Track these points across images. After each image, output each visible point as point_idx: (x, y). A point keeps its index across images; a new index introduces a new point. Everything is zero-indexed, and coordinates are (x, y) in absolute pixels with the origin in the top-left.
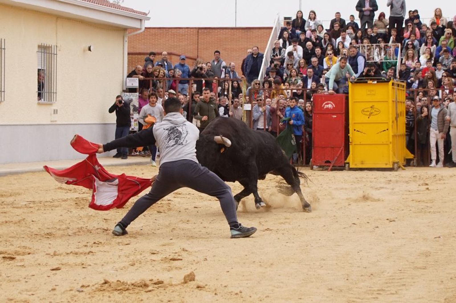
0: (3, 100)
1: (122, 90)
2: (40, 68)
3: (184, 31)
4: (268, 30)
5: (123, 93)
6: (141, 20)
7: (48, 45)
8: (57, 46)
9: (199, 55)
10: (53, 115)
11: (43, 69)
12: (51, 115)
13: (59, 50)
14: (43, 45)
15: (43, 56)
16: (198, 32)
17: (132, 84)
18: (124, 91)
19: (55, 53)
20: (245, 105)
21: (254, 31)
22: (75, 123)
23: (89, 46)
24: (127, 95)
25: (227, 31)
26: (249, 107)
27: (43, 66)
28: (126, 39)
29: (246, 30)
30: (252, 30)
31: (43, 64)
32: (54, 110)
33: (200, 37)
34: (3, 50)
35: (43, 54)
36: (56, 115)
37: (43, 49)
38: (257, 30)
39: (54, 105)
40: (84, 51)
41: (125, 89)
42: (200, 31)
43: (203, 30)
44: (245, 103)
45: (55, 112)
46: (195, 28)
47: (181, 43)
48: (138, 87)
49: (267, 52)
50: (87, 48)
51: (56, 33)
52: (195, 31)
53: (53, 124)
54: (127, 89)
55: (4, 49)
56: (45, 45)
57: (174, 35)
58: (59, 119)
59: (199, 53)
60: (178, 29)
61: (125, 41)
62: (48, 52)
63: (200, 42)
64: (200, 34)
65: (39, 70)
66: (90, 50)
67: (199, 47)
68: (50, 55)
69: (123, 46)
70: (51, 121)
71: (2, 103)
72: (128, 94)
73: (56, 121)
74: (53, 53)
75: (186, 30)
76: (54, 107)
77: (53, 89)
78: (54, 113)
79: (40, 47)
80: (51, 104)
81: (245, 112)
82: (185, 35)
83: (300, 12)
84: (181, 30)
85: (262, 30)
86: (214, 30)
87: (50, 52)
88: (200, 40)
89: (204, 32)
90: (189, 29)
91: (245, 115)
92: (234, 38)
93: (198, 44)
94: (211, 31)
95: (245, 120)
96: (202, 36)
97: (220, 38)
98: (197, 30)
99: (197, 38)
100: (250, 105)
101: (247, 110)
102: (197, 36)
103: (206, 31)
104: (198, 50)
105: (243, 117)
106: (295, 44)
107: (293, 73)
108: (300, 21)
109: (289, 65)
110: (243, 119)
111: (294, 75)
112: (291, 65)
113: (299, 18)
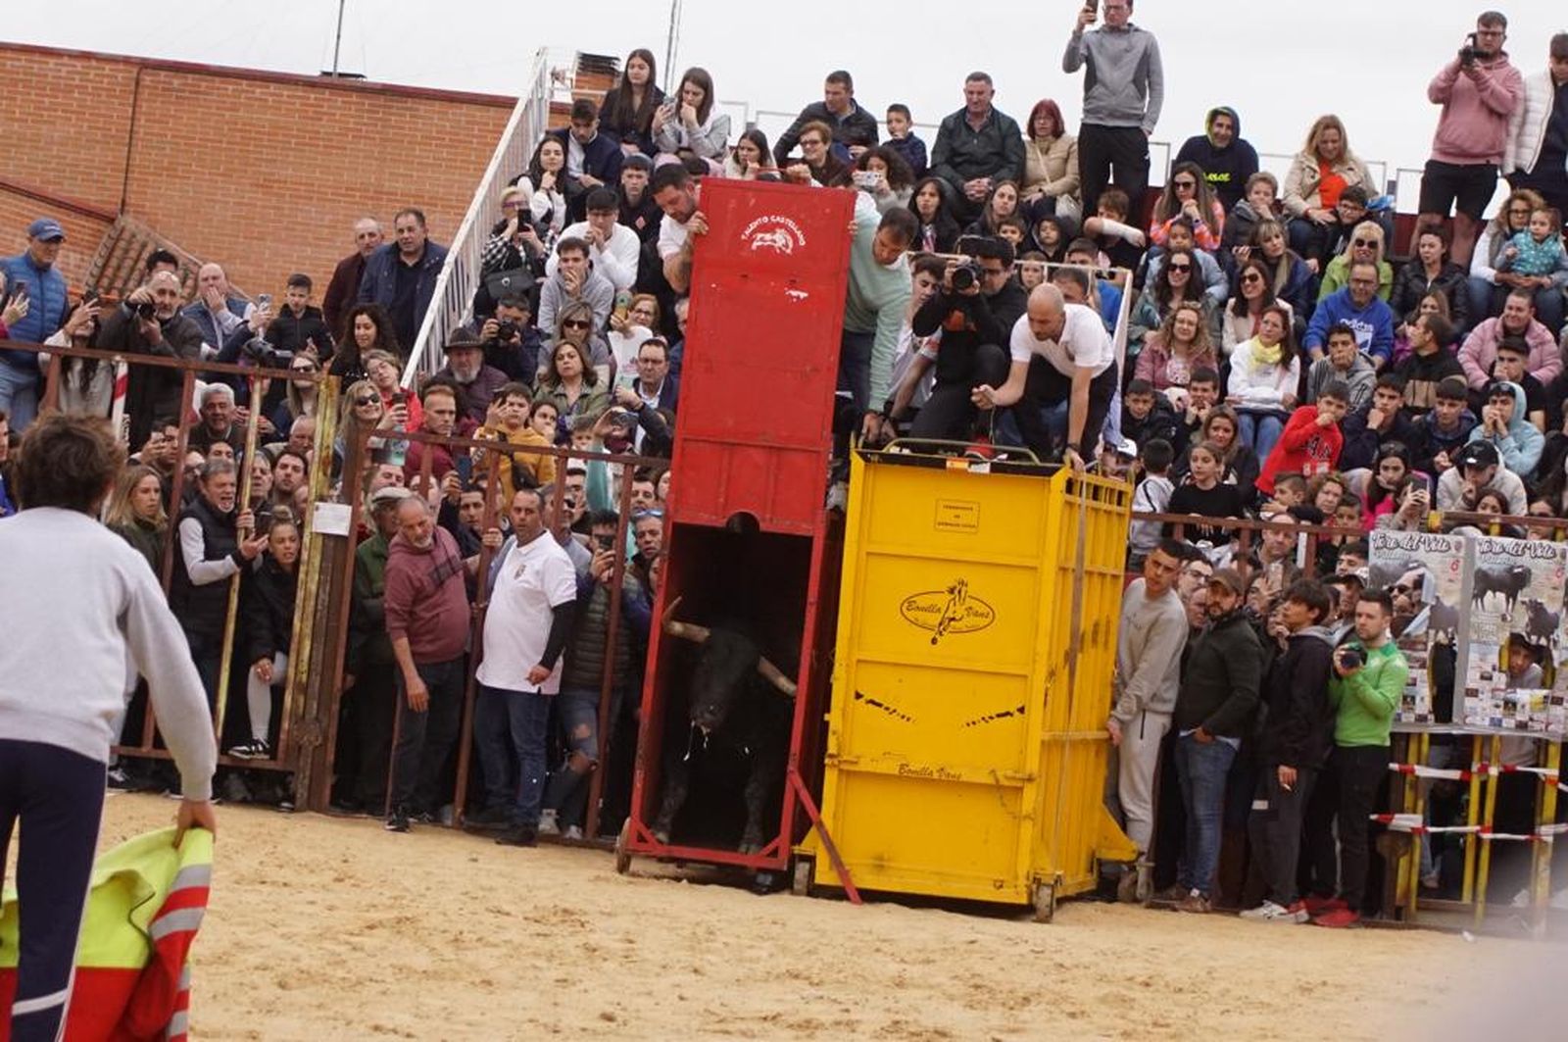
3: (65, 67)
4: (492, 112)
9: (132, 199)
16: (138, 81)
20: (321, 504)
21: (423, 107)
25: (286, 92)
26: (342, 519)
29: (381, 100)
30: (409, 103)
33: (144, 107)
38: (437, 105)
42: (147, 79)
44: (322, 499)
46: (127, 60)
47: (44, 129)
49: (466, 242)
52: (123, 75)
57: (15, 83)
59: (133, 187)
60: (37, 57)
63: (141, 133)
64: (145, 94)
67: (137, 159)
75: (79, 64)
81: (320, 540)
82: (69, 89)
83: (639, 61)
84: (52, 62)
86: (217, 82)
88: (142, 122)
89: (171, 83)
90: (94, 63)
91: (317, 561)
92: (318, 132)
93: (130, 145)
94: (204, 84)
95: (313, 587)
96: (158, 104)
97: (244, 124)
98: (135, 70)
99: (130, 110)
100: (346, 510)
101: (326, 536)
102: (131, 101)
103: (176, 82)
104: (127, 171)
105: (303, 569)
106: (600, 220)
107: (566, 359)
108: (638, 101)
109: (576, 327)
110: (302, 576)
111: (571, 373)
112: (581, 325)
113: (635, 89)
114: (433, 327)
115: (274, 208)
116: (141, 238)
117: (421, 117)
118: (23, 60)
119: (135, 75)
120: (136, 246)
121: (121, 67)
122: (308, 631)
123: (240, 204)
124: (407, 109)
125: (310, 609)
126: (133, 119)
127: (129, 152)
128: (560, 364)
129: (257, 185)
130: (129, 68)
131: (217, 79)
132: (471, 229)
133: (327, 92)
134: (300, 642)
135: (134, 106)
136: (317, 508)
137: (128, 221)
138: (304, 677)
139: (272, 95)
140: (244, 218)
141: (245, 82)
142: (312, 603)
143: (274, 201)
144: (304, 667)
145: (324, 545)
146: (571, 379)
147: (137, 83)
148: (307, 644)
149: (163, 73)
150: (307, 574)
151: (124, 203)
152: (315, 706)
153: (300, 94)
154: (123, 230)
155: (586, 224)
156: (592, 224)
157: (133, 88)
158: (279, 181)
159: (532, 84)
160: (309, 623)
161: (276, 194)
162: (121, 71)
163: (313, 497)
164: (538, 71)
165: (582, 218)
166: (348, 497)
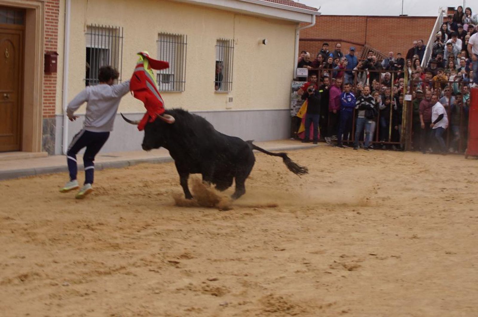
0: (183, 90)
1: (292, 79)
2: (218, 60)
3: (353, 19)
4: (432, 20)
5: (294, 82)
6: (312, 15)
7: (226, 40)
8: (234, 40)
9: (367, 41)
10: (229, 103)
11: (220, 60)
12: (226, 102)
13: (236, 44)
14: (221, 39)
15: (221, 49)
16: (367, 20)
17: (302, 74)
18: (294, 80)
19: (232, 47)
20: (406, 95)
21: (419, 20)
22: (248, 109)
23: (264, 39)
24: (297, 84)
25: (394, 19)
26: (409, 98)
27: (221, 58)
28: (298, 32)
29: (411, 19)
30: (417, 19)
31: (221, 56)
32: (230, 98)
33: (368, 25)
34: (185, 46)
35: (221, 47)
36: (231, 103)
37: (221, 43)
38: (422, 19)
39: (229, 93)
40: (259, 44)
41: (295, 78)
42: (368, 19)
43: (371, 18)
45: (231, 100)
46: (364, 16)
47: (350, 30)
48: (307, 77)
49: (429, 44)
50: (262, 42)
51: (234, 29)
53: (229, 112)
54: (297, 78)
55: (186, 44)
56: (223, 39)
57: (344, 22)
58: (233, 106)
59: (367, 39)
60: (348, 17)
61: (297, 34)
62: (226, 45)
63: (368, 29)
64: (368, 22)
65: (217, 62)
66: (264, 43)
67: (367, 34)
68: (228, 48)
69: (295, 38)
70: (227, 108)
71: (183, 93)
72: (298, 82)
73: (231, 108)
74: (230, 46)
75: (356, 18)
76: (230, 96)
77: (229, 79)
78: (229, 101)
79: (218, 41)
80: (227, 93)
81: (406, 102)
82: (354, 23)
83: (460, 8)
84: (351, 18)
85: (427, 19)
86: (381, 19)
87: (228, 46)
88: (368, 27)
89: (372, 20)
90: (358, 17)
91: (406, 105)
92: (400, 26)
93: (366, 32)
94: (379, 19)
95: (405, 110)
96: (371, 24)
97: (386, 26)
98: (366, 18)
100: (411, 96)
101: (407, 101)
102: (366, 24)
103: (374, 19)
104: (366, 37)
105: (403, 107)
106: (454, 38)
107: (451, 64)
108: (460, 15)
110: (403, 109)
111: (451, 66)
112: (452, 58)
113: (459, 13)
114: (424, 61)
115: (393, 41)
118: (346, 18)
121: (363, 18)
123: (386, 41)
126: (366, 27)
128: (449, 65)
129: (390, 37)
132: (430, 42)
133: (401, 19)
137: (366, 45)
138: (405, 127)
139: (391, 20)
140: (387, 43)
141: (386, 18)
143: (393, 39)
144: (405, 125)
146: (451, 68)
148: (405, 121)
151: (365, 43)
153: (396, 19)
154: (366, 47)
155: (452, 39)
158: (393, 36)
159: (440, 14)
164: (440, 11)
165: (451, 38)
166: (411, 93)
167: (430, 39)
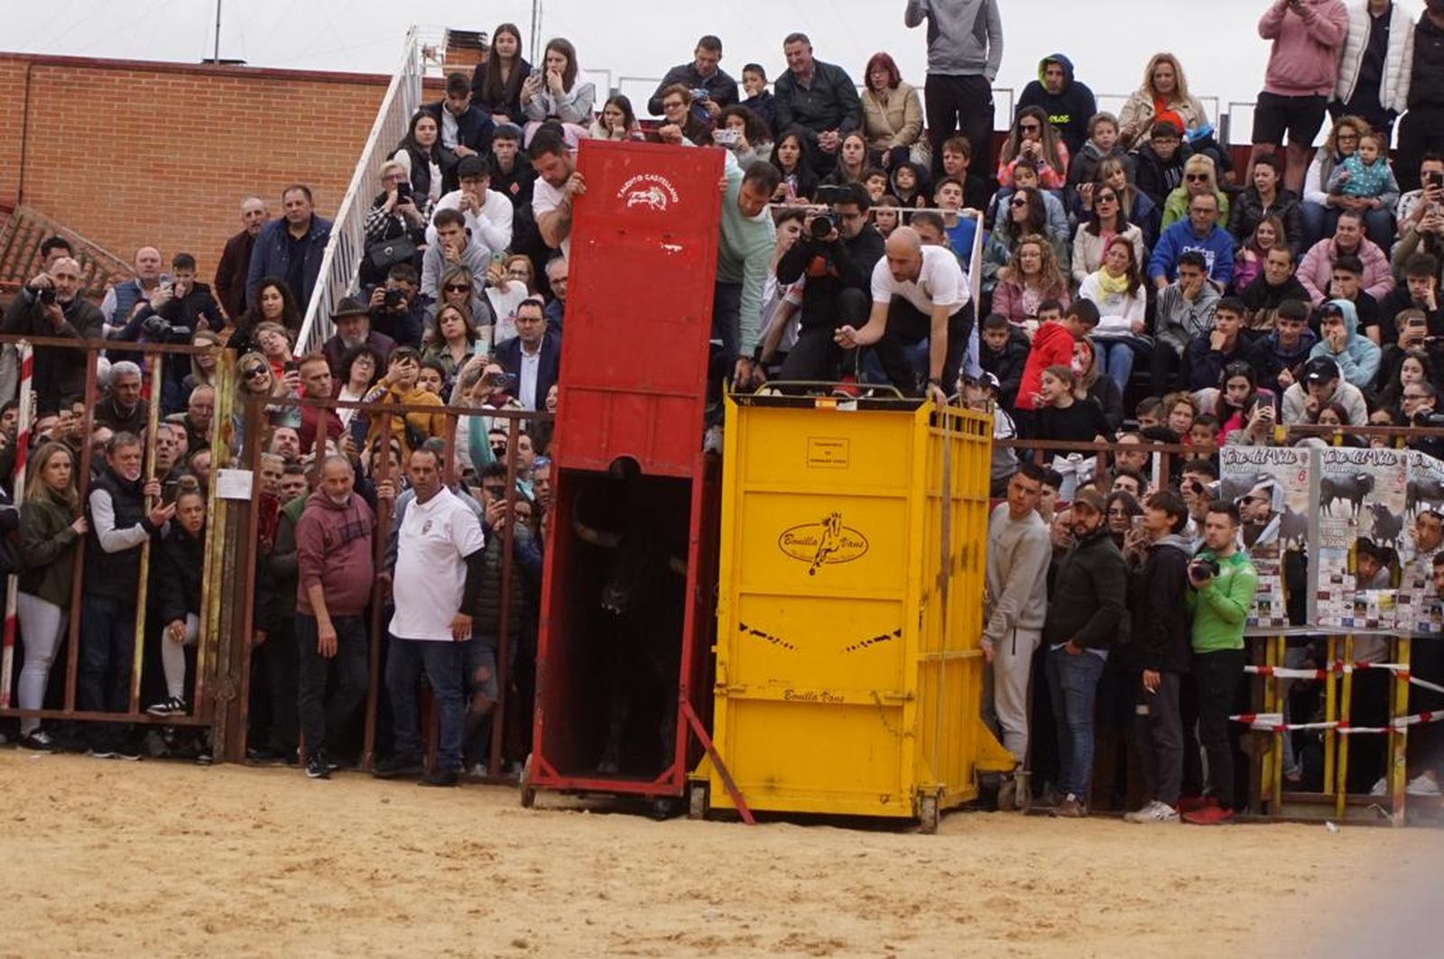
4: (368, 90)
9: (28, 190)
16: (29, 77)
21: (302, 89)
25: (171, 80)
26: (245, 485)
29: (262, 84)
30: (288, 85)
33: (36, 101)
38: (315, 87)
42: (38, 75)
43: (52, 70)
44: (224, 465)
46: (17, 58)
49: (349, 215)
52: (14, 72)
59: (30, 177)
63: (34, 126)
64: (36, 88)
67: (31, 150)
81: (224, 505)
83: (505, 35)
88: (35, 116)
89: (60, 77)
91: (222, 524)
92: (203, 117)
93: (24, 138)
94: (92, 77)
95: (220, 550)
96: (50, 98)
97: (132, 113)
98: (26, 67)
99: (23, 104)
100: (247, 475)
101: (227, 499)
102: (24, 96)
103: (65, 76)
104: (23, 163)
105: (209, 533)
106: (473, 186)
107: (450, 322)
108: (505, 73)
109: (456, 291)
110: (208, 541)
111: (454, 334)
112: (462, 289)
113: (503, 62)
114: (322, 297)
115: (167, 191)
116: (39, 225)
117: (299, 98)
119: (25, 71)
120: (35, 234)
121: (12, 64)
122: (217, 592)
123: (132, 189)
124: (287, 91)
125: (218, 571)
126: (26, 112)
127: (24, 144)
128: (444, 326)
129: (149, 171)
130: (18, 64)
131: (105, 71)
132: (353, 203)
133: (210, 79)
134: (210, 602)
135: (27, 101)
136: (220, 475)
137: (26, 211)
138: (216, 635)
139: (158, 83)
140: (137, 202)
141: (131, 73)
142: (220, 565)
143: (164, 185)
144: (215, 626)
145: (228, 510)
146: (455, 340)
147: (28, 79)
148: (217, 603)
149: (52, 68)
150: (213, 537)
151: (21, 193)
152: (227, 662)
153: (184, 81)
154: (21, 219)
155: (460, 192)
156: (465, 192)
157: (24, 84)
158: (167, 166)
159: (405, 62)
160: (218, 584)
161: (166, 178)
162: (9, 68)
163: (214, 465)
164: (409, 49)
166: (249, 462)
167: (353, 188)
